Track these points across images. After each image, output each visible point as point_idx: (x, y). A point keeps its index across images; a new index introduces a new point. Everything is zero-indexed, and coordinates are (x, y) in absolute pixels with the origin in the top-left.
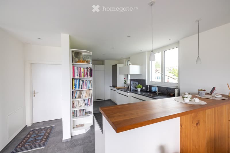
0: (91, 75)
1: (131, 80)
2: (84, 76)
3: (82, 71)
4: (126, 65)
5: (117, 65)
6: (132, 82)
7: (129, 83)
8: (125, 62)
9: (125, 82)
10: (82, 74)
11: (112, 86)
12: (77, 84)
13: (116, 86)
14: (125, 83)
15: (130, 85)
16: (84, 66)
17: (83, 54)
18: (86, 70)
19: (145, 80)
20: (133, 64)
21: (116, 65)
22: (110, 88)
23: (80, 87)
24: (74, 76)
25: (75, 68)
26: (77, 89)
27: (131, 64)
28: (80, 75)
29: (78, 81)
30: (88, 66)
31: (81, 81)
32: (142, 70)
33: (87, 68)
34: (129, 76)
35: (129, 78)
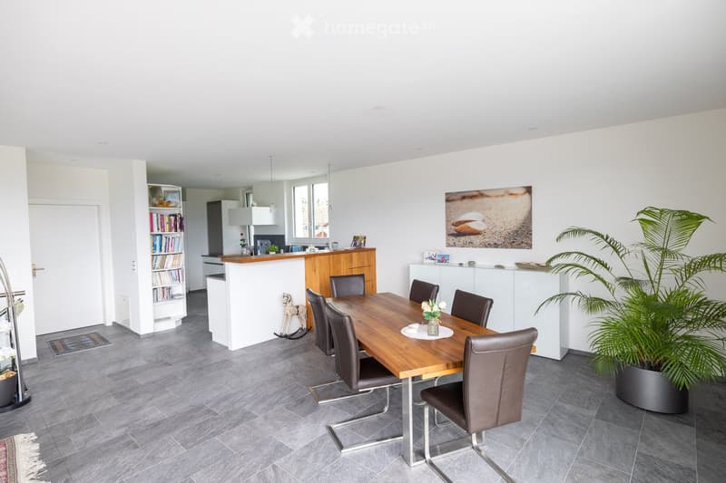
0: (182, 228)
1: (257, 237)
2: (170, 230)
3: (166, 220)
4: (244, 206)
5: (223, 202)
6: (259, 242)
7: (253, 244)
8: (242, 197)
9: (242, 242)
10: (167, 227)
11: (207, 253)
12: (157, 243)
13: (222, 254)
14: (243, 246)
15: (256, 248)
16: (167, 211)
17: (163, 189)
18: (172, 218)
19: (283, 237)
20: (258, 206)
21: (219, 203)
22: (201, 260)
23: (163, 248)
24: (152, 230)
25: (155, 215)
26: (157, 253)
27: (255, 204)
28: (163, 227)
29: (158, 238)
30: (177, 212)
31: (164, 238)
32: (278, 216)
33: (175, 216)
34: (252, 228)
35: (253, 233)
